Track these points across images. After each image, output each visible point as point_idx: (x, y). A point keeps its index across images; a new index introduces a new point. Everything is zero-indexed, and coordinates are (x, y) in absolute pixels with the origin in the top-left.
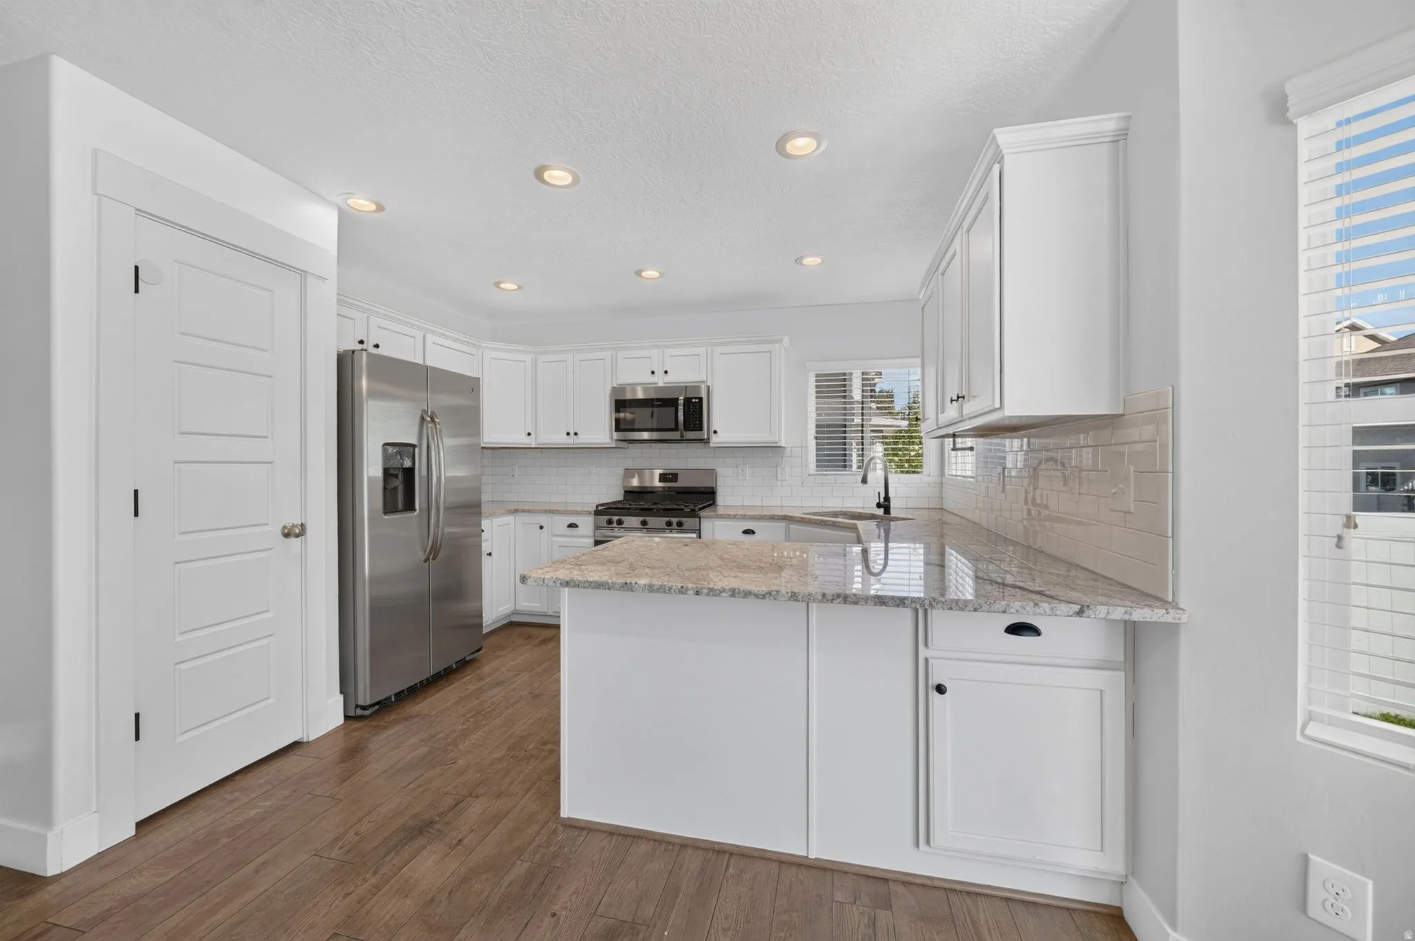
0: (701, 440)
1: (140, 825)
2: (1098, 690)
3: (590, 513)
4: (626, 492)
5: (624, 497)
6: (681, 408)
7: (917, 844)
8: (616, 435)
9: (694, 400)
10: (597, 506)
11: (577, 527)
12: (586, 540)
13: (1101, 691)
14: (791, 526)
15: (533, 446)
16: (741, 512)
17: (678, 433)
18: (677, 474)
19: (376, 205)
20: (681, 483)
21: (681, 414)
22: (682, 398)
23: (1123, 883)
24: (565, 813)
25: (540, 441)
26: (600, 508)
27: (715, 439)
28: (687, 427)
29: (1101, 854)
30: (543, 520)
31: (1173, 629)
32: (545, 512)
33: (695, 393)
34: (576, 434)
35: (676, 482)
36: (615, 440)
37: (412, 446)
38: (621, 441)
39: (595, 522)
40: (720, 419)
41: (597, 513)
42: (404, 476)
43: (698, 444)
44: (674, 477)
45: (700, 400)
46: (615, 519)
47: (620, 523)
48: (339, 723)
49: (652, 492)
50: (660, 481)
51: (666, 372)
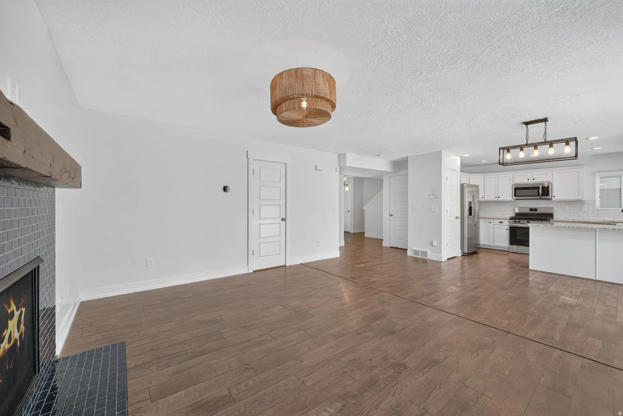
1: (448, 259)
3: (507, 219)
4: (516, 214)
6: (540, 189)
8: (514, 198)
9: (545, 187)
10: (510, 217)
11: (503, 223)
12: (506, 226)
15: (483, 201)
17: (539, 197)
18: (537, 209)
20: (539, 211)
21: (540, 191)
22: (540, 186)
24: (530, 268)
25: (486, 199)
26: (511, 218)
27: (554, 199)
28: (543, 195)
30: (491, 221)
32: (492, 219)
33: (546, 185)
34: (499, 197)
35: (537, 211)
36: (514, 199)
37: (472, 202)
38: (516, 199)
39: (509, 221)
40: (557, 193)
41: (510, 219)
42: (470, 208)
43: (547, 200)
44: (536, 210)
45: (548, 187)
46: (517, 221)
47: (519, 222)
48: (461, 255)
49: (527, 214)
50: (530, 211)
51: (534, 179)
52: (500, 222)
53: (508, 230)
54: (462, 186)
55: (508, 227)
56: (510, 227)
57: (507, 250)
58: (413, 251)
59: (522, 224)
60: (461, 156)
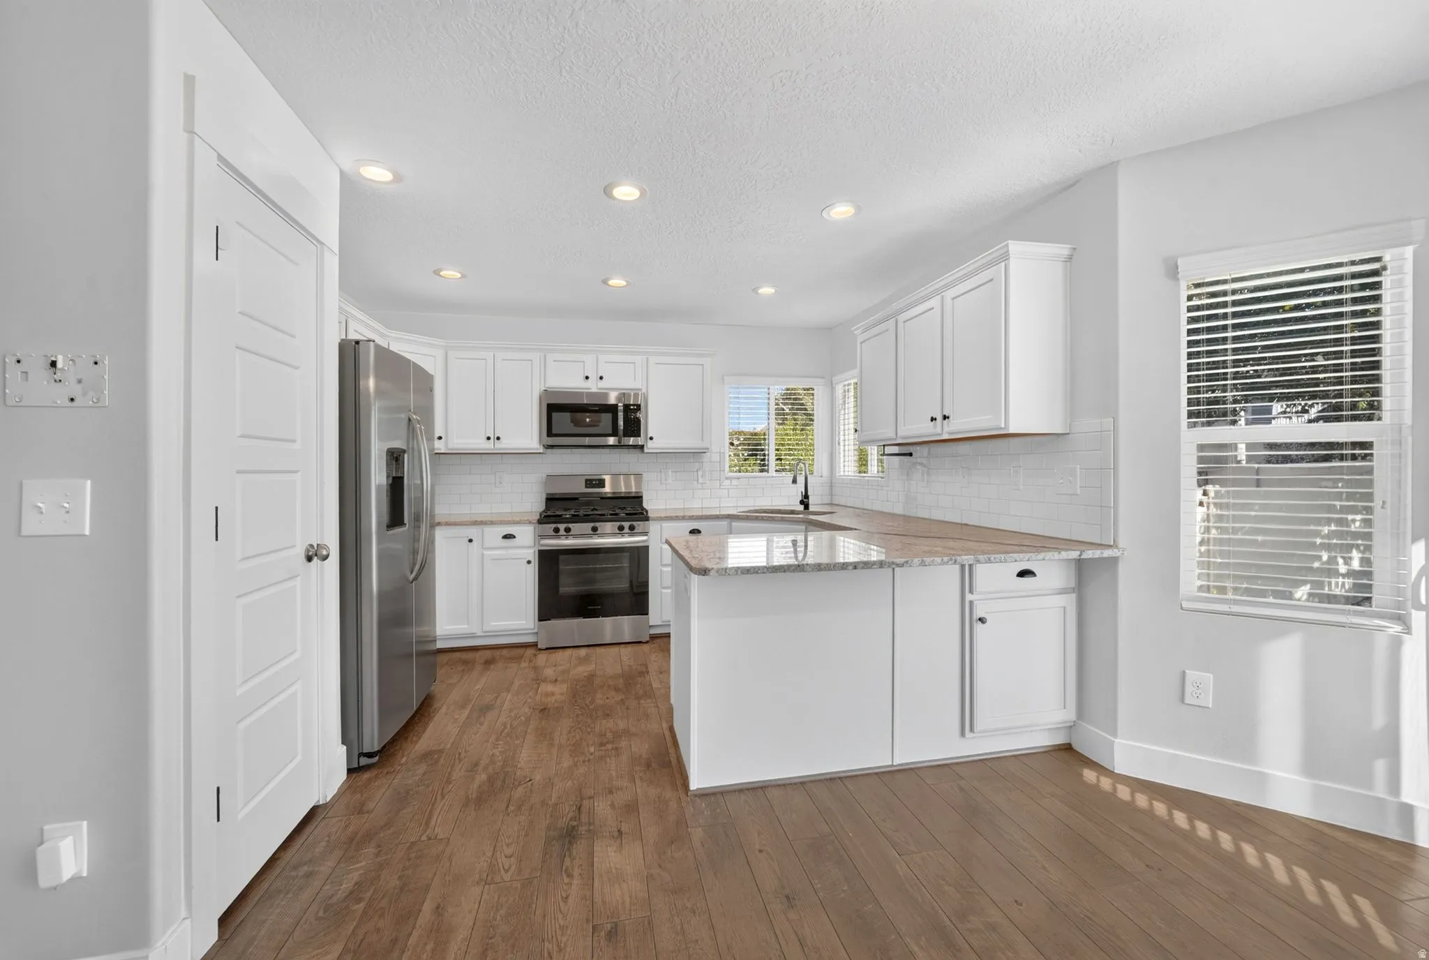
0: (635, 447)
1: (224, 921)
2: (1061, 607)
3: (530, 523)
4: (547, 501)
5: (550, 506)
6: (621, 415)
7: (963, 734)
8: (547, 441)
9: (632, 407)
10: (538, 515)
11: (514, 537)
12: (527, 550)
13: (1064, 608)
14: (733, 524)
15: (442, 451)
16: (682, 514)
17: (617, 439)
18: (602, 481)
19: (394, 175)
20: (607, 489)
21: (620, 420)
22: (622, 405)
23: (1071, 727)
24: (694, 784)
25: (451, 445)
27: (649, 446)
28: (626, 434)
29: (1065, 710)
30: (472, 532)
31: (1114, 561)
32: (475, 523)
33: (634, 400)
34: (498, 438)
35: (602, 487)
36: (545, 446)
37: (404, 451)
38: (551, 447)
39: (535, 531)
40: (655, 425)
42: (396, 487)
43: (633, 450)
44: (600, 483)
45: (638, 406)
46: (562, 527)
47: (568, 530)
48: (342, 776)
49: (577, 499)
50: (586, 487)
51: (601, 378)
53: (532, 564)
54: (350, 353)
55: (532, 554)
56: (539, 551)
57: (530, 640)
59: (579, 538)
60: (347, 166)
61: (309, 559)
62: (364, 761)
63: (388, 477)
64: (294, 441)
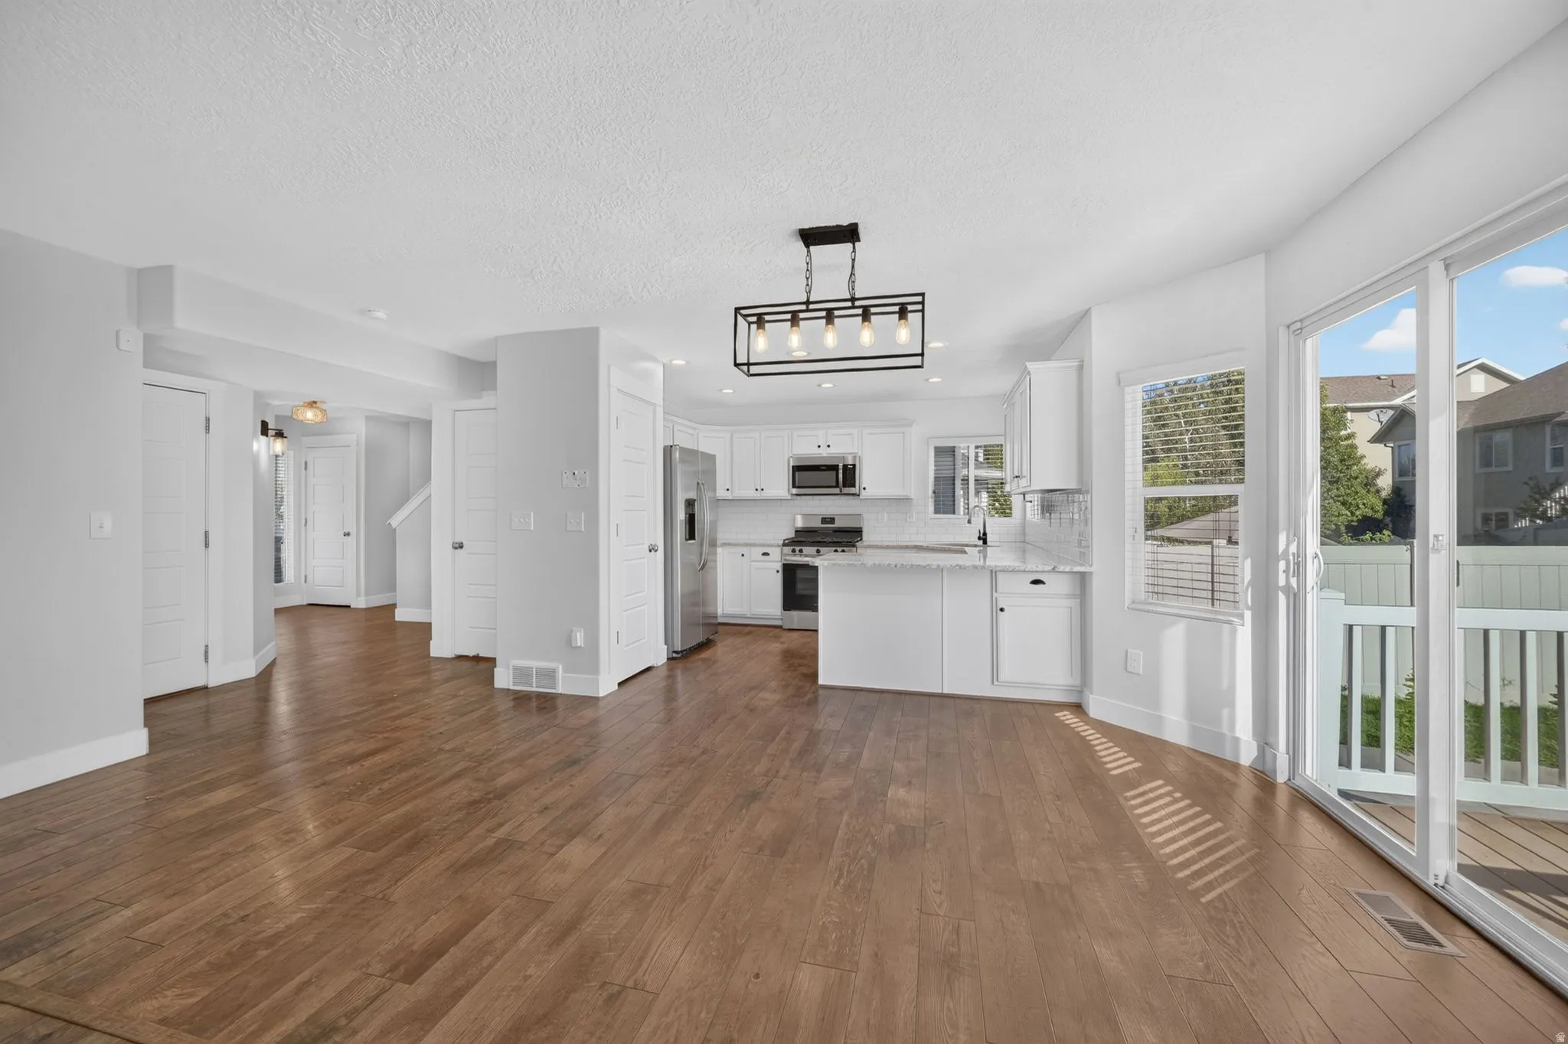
0: (854, 495)
1: (620, 684)
2: (1068, 607)
3: (777, 545)
4: (796, 531)
5: (795, 535)
6: (841, 471)
7: (993, 682)
8: (794, 491)
9: (849, 466)
10: (785, 540)
11: (768, 555)
12: (776, 564)
13: (1070, 608)
15: (730, 498)
17: (839, 489)
18: (834, 519)
20: (838, 524)
21: (841, 475)
22: (842, 465)
24: (821, 682)
25: (734, 495)
26: (786, 542)
27: (864, 494)
28: (845, 485)
30: (744, 550)
32: (746, 545)
33: (850, 462)
34: (763, 490)
35: (834, 523)
36: (792, 494)
37: (695, 500)
38: (797, 495)
39: (782, 550)
40: (868, 479)
41: (784, 545)
42: (691, 519)
43: (852, 497)
44: (832, 520)
45: (854, 465)
46: (797, 549)
47: (801, 551)
48: (665, 660)
49: (816, 531)
50: (822, 523)
51: (829, 446)
52: (764, 554)
53: (779, 573)
54: (668, 451)
55: (779, 566)
56: (784, 565)
57: (779, 623)
58: (511, 672)
59: (807, 556)
60: (665, 361)
61: (650, 551)
62: (675, 655)
63: (686, 514)
64: (643, 497)
